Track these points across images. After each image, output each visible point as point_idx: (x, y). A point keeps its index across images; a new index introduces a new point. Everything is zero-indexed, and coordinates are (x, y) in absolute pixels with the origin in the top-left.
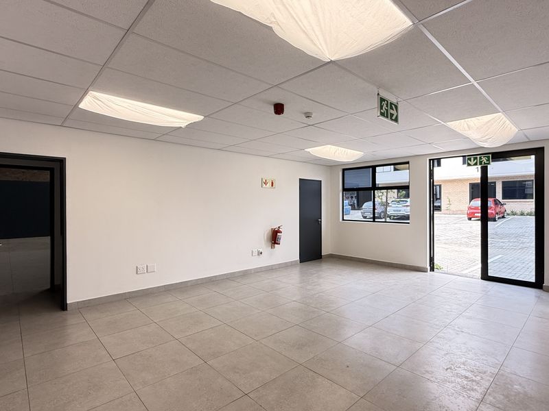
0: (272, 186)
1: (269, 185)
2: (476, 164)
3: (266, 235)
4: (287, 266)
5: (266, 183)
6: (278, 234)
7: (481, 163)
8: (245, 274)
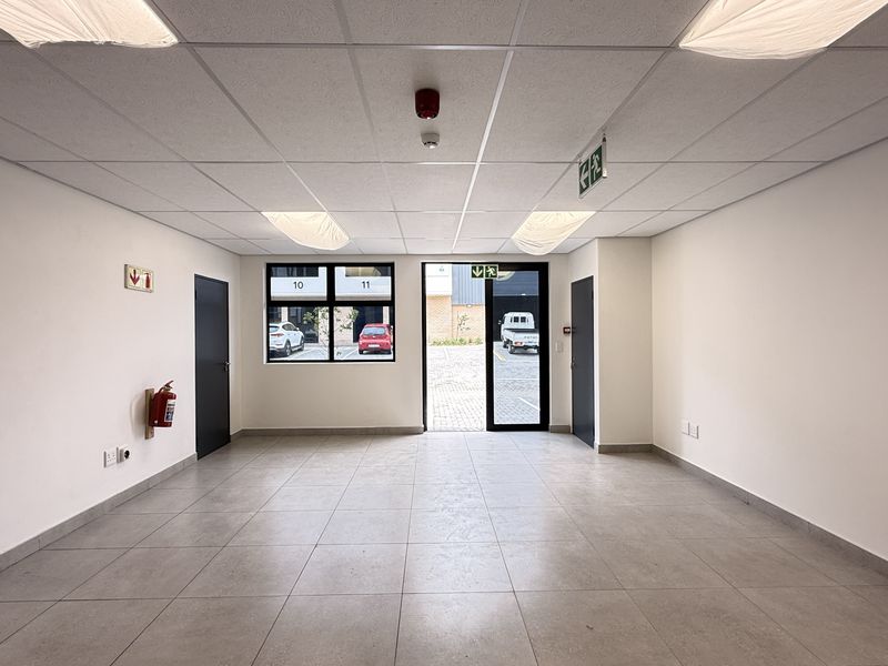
0: (148, 286)
1: (141, 284)
2: (481, 276)
3: (133, 408)
4: (175, 473)
5: (135, 280)
6: (170, 402)
7: (487, 276)
8: (90, 521)
